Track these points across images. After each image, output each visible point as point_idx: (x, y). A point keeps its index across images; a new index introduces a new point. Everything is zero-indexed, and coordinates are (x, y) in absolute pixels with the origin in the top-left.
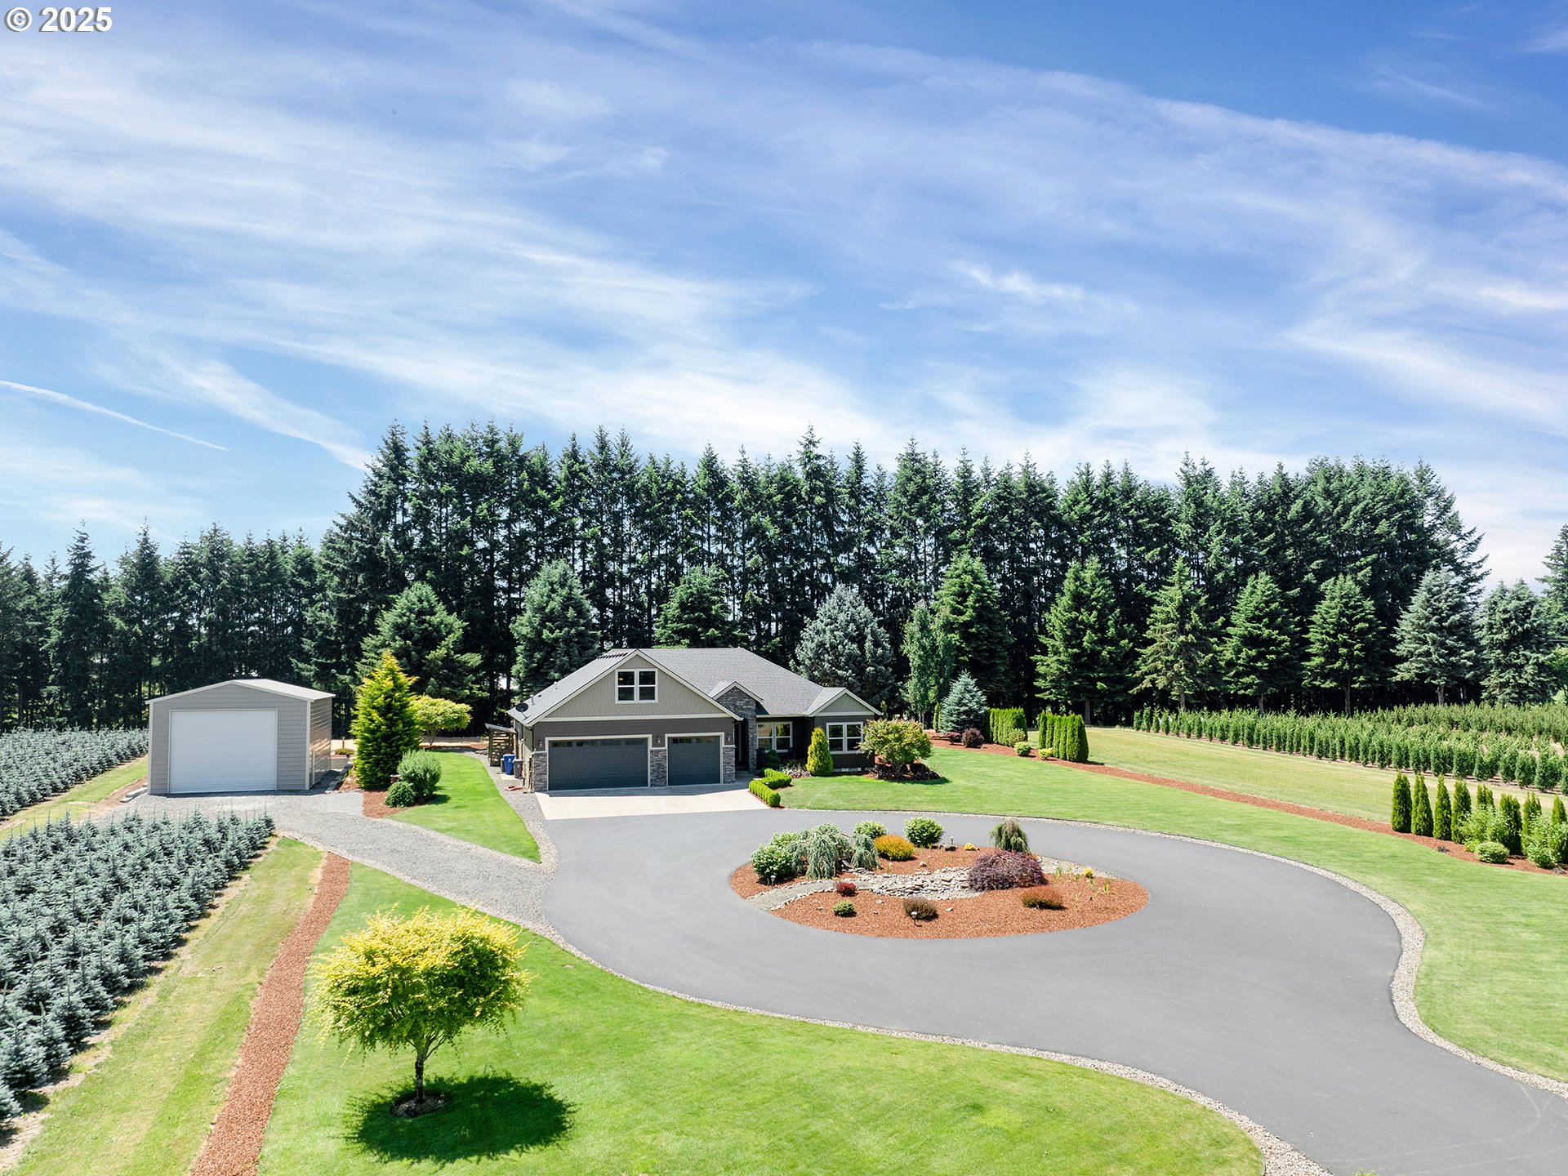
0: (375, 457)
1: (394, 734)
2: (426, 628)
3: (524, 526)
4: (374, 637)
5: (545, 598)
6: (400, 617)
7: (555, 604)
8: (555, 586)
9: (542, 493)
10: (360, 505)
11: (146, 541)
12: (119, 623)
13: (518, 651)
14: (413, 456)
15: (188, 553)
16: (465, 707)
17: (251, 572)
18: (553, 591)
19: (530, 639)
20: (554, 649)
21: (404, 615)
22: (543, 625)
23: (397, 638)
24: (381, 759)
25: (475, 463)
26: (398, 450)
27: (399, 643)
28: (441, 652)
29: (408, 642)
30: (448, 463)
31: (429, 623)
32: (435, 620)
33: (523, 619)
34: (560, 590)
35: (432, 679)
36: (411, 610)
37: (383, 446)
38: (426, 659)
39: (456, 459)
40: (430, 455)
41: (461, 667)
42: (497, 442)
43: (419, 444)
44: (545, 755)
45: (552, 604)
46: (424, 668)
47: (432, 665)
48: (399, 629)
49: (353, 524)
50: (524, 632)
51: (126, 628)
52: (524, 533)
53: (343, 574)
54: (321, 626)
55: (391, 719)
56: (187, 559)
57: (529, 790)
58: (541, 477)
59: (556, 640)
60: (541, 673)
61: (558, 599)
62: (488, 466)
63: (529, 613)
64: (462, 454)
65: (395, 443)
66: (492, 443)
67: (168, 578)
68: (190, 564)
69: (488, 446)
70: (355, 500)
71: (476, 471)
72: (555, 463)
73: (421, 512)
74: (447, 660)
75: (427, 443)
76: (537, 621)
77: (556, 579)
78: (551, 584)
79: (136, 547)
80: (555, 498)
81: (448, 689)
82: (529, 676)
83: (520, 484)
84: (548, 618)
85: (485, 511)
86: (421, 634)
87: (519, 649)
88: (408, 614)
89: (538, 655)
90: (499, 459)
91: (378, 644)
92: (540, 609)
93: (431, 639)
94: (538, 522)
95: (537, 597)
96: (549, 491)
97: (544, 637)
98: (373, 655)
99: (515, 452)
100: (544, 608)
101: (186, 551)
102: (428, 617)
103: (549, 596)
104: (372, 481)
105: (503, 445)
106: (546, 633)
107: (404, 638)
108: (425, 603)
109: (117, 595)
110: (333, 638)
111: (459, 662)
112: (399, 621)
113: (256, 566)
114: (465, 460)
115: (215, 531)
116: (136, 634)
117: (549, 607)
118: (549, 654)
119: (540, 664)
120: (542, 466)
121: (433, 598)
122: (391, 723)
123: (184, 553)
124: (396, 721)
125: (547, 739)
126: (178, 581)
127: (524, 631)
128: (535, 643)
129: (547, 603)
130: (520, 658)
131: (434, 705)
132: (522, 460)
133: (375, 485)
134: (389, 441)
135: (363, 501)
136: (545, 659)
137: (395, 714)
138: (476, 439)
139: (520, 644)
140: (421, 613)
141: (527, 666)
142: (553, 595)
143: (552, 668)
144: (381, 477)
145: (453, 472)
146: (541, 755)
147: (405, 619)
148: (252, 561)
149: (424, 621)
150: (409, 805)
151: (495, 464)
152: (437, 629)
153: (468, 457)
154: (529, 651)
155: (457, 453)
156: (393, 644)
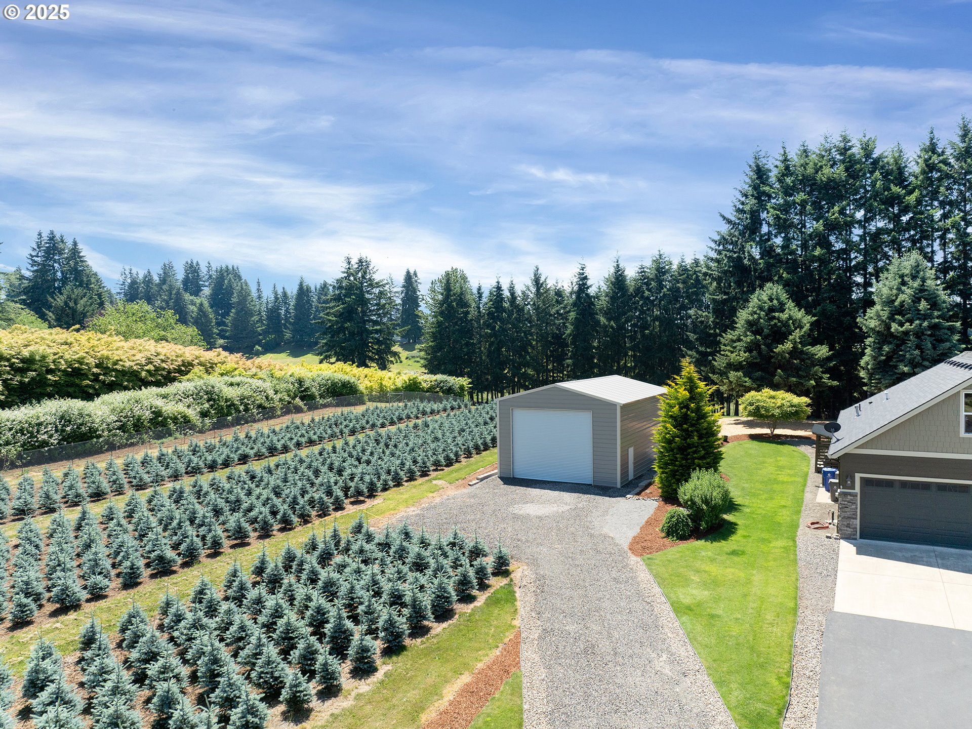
0: (742, 181)
1: (690, 446)
2: (775, 324)
3: (881, 224)
4: (732, 332)
5: (895, 292)
6: (752, 315)
7: (905, 296)
8: (906, 278)
9: (896, 189)
10: (729, 222)
11: (618, 266)
12: (603, 320)
13: (867, 343)
14: (773, 175)
15: (643, 272)
16: (805, 400)
17: (684, 282)
18: (904, 283)
19: (878, 332)
20: (904, 342)
21: (755, 313)
22: (891, 318)
23: (748, 333)
24: (677, 471)
25: (827, 171)
26: (761, 173)
27: (750, 338)
28: (788, 345)
29: (758, 337)
30: (803, 175)
31: (778, 319)
32: (784, 316)
33: (871, 312)
34: (911, 283)
35: (779, 371)
36: (761, 308)
37: (748, 170)
38: (775, 352)
39: (810, 170)
40: (787, 171)
41: (809, 359)
42: (849, 149)
43: (778, 163)
44: (855, 495)
45: (902, 297)
46: (773, 360)
47: (780, 358)
48: (752, 326)
49: (724, 239)
50: (872, 326)
51: (607, 323)
52: (880, 231)
53: (719, 280)
54: (702, 322)
55: (686, 430)
56: (643, 276)
57: (835, 535)
58: (897, 175)
59: (906, 333)
60: (891, 366)
61: (909, 291)
62: (839, 172)
63: (878, 307)
64: (815, 164)
65: (758, 166)
66: (844, 151)
67: (631, 290)
68: (645, 279)
69: (841, 154)
70: (724, 218)
71: (828, 178)
72: (911, 159)
73: (779, 221)
74: (794, 352)
75: (786, 160)
76: (885, 315)
77: (907, 272)
78: (902, 276)
79: (612, 270)
80: (911, 192)
81: (795, 379)
82: (879, 368)
83: (873, 185)
84: (897, 311)
85: (837, 215)
86: (770, 330)
87: (868, 341)
88: (758, 312)
89: (886, 348)
90: (851, 164)
91: (735, 338)
92: (890, 302)
93: (780, 334)
94: (896, 219)
95: (885, 291)
96: (905, 187)
97: (892, 330)
98: (728, 348)
99: (868, 155)
100: (894, 301)
101: (642, 271)
102: (777, 314)
103: (899, 289)
104: (740, 201)
105: (856, 151)
106: (894, 327)
107: (755, 333)
108: (775, 302)
109: (603, 302)
110: (712, 331)
111: (807, 354)
112: (751, 318)
113: (687, 277)
114: (818, 169)
115: (660, 255)
116: (612, 327)
117: (898, 300)
118: (898, 346)
119: (889, 357)
120: (897, 163)
121: (784, 296)
122: (687, 435)
123: (641, 272)
124: (692, 432)
125: (858, 476)
126: (638, 291)
127: (873, 324)
128: (884, 336)
129: (897, 295)
130: (868, 351)
131: (773, 397)
132: (876, 162)
133: (743, 204)
134: (753, 165)
135: (733, 219)
136: (894, 352)
137: (692, 425)
138: (830, 150)
139: (869, 336)
140: (772, 310)
141: (874, 358)
142: (903, 288)
143: (902, 361)
144: (746, 196)
145: (808, 182)
146: (850, 494)
147: (756, 316)
148: (684, 274)
149: (774, 318)
150: (683, 538)
151: (847, 170)
152: (785, 324)
153: (821, 167)
154: (879, 343)
155: (811, 164)
156: (744, 339)
